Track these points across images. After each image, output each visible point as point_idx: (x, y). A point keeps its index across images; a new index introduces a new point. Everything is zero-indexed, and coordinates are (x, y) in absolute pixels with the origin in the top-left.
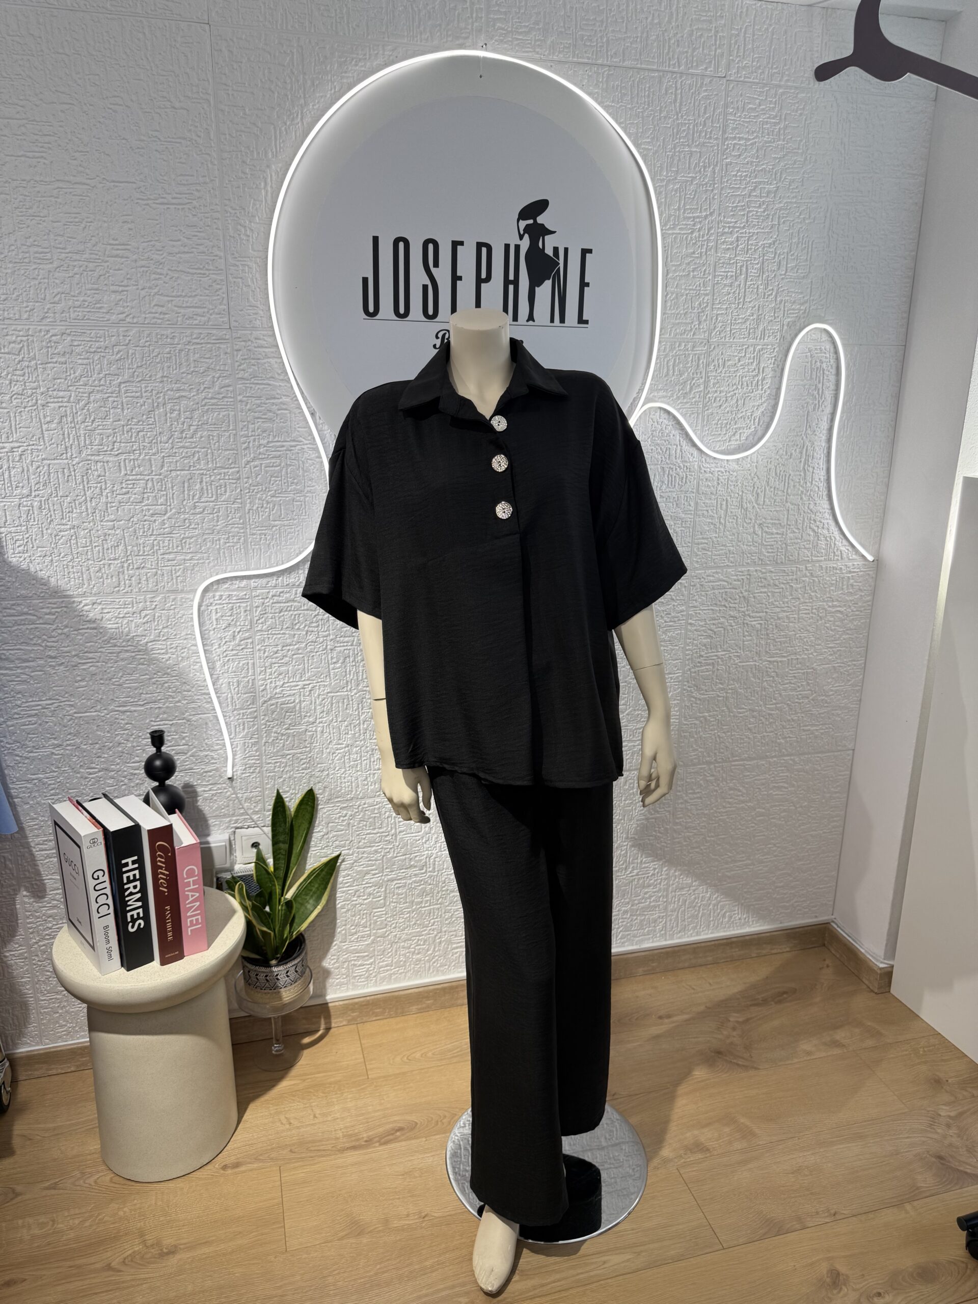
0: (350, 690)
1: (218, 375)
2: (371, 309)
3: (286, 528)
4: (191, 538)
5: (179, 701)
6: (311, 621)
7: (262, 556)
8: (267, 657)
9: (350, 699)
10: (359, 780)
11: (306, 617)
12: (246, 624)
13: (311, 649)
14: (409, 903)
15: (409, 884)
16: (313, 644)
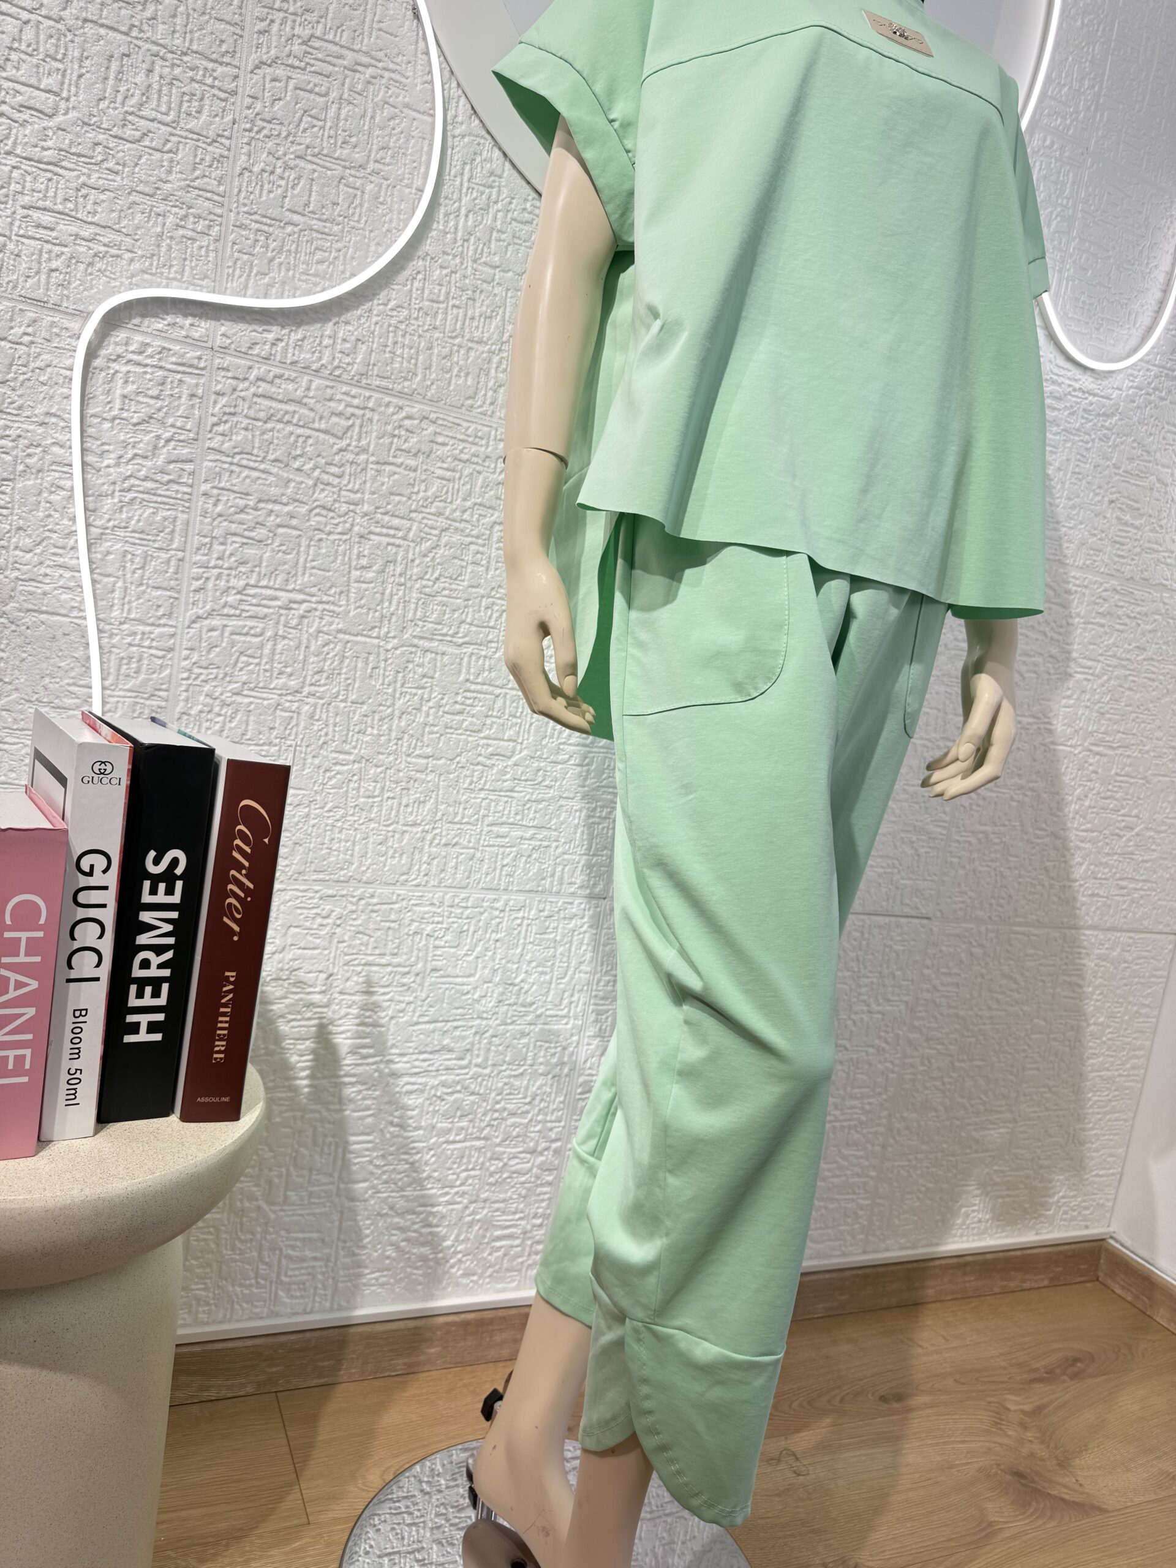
6: (329, 460)
7: (252, 281)
8: (220, 515)
9: (382, 657)
10: (371, 840)
11: (321, 448)
12: (188, 427)
13: (318, 522)
14: (425, 1130)
15: (432, 1087)
16: (324, 512)
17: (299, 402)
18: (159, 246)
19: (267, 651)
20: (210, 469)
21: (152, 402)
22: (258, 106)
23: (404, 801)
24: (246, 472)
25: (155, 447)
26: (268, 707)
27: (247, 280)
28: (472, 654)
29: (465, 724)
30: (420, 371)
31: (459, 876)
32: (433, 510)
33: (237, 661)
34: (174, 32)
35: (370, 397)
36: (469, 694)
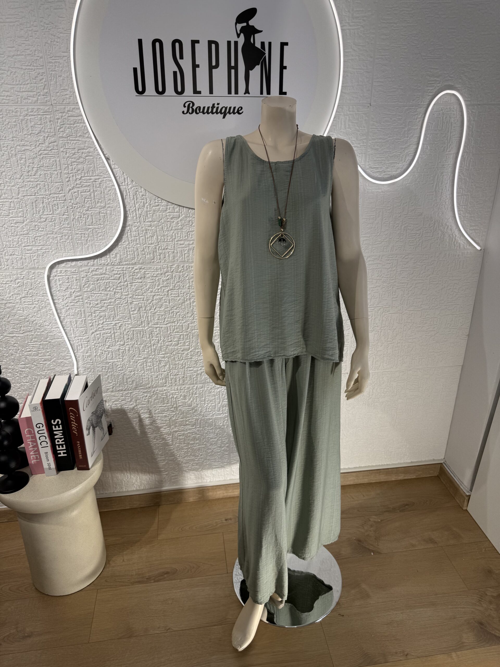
0: (144, 326)
1: (47, 135)
2: (140, 89)
3: (97, 230)
4: (40, 236)
5: (43, 332)
6: (117, 286)
7: (83, 247)
8: (92, 307)
9: (144, 332)
10: (153, 377)
11: (114, 284)
12: (78, 288)
13: (118, 302)
14: (187, 444)
15: (186, 434)
16: (119, 299)
17: (105, 274)
18: (57, 246)
19: (113, 336)
20: (86, 296)
21: (67, 284)
22: (72, 202)
23: (160, 366)
24: (96, 295)
25: (71, 295)
26: (117, 350)
27: (82, 247)
28: (170, 326)
29: (173, 344)
30: (136, 257)
31: (181, 382)
32: (149, 292)
33: (106, 341)
34: (46, 190)
35: (124, 267)
36: (172, 336)
